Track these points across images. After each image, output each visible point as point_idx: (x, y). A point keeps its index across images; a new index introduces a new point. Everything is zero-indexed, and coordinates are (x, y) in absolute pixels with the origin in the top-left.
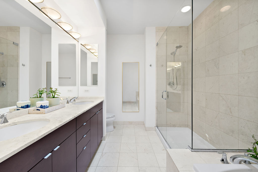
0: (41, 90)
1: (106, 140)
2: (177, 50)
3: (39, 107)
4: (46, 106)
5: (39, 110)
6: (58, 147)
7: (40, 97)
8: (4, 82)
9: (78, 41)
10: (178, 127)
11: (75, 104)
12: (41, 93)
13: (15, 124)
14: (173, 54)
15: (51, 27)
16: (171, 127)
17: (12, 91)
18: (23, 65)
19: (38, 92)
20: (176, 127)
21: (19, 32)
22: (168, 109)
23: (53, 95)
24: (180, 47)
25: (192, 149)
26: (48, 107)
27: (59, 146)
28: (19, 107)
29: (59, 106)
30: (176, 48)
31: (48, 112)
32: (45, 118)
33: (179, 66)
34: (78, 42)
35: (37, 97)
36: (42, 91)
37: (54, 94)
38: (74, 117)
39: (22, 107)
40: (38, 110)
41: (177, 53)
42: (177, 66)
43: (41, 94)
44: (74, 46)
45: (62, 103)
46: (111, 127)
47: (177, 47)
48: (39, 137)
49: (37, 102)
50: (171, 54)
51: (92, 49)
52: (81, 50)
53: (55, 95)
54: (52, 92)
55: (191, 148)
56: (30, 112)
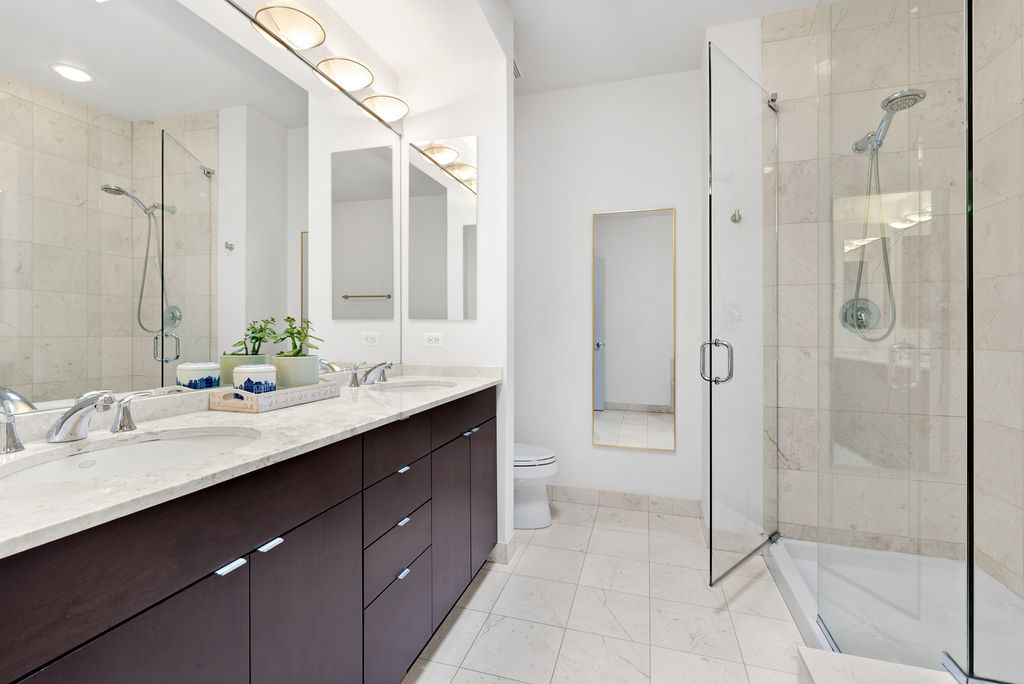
0: (257, 326)
1: (513, 561)
2: (888, 119)
3: (241, 388)
4: (266, 383)
5: (242, 398)
6: (279, 541)
7: (255, 352)
8: (175, 307)
9: (400, 132)
10: (902, 550)
11: (382, 389)
12: (258, 335)
13: (153, 437)
14: (870, 145)
15: (307, 92)
16: (854, 543)
17: (197, 341)
18: (230, 247)
19: (250, 333)
20: (887, 547)
21: (217, 128)
22: (836, 446)
23: (295, 347)
24: (913, 98)
25: (971, 674)
26: (271, 388)
27: (280, 536)
28: (182, 383)
29: (316, 391)
30: (884, 106)
31: (269, 408)
32: (249, 427)
33: (916, 219)
34: (400, 136)
35: (244, 352)
36: (261, 330)
37: (298, 343)
38: (352, 430)
39: (193, 385)
40: (238, 396)
41: (894, 140)
42: (905, 220)
43: (259, 340)
44: (385, 154)
45: (325, 381)
46: (539, 510)
47: (891, 105)
48: (193, 481)
49: (237, 369)
50: (859, 148)
51: (460, 166)
52: (412, 167)
53: (301, 347)
54: (292, 335)
55: (965, 666)
56: (214, 403)
